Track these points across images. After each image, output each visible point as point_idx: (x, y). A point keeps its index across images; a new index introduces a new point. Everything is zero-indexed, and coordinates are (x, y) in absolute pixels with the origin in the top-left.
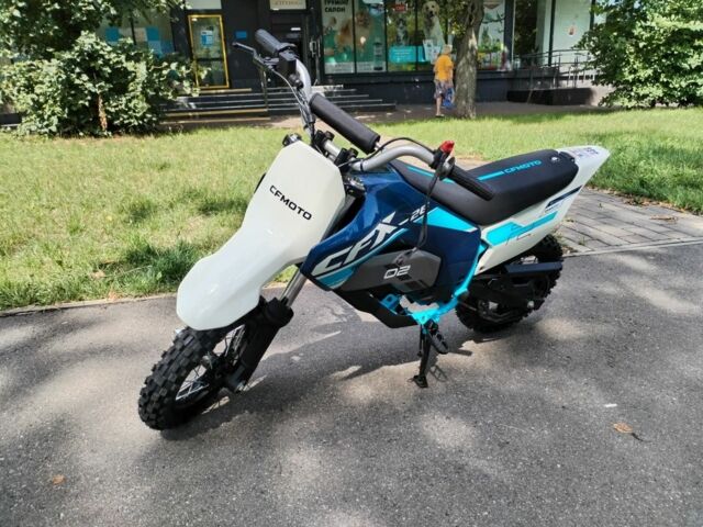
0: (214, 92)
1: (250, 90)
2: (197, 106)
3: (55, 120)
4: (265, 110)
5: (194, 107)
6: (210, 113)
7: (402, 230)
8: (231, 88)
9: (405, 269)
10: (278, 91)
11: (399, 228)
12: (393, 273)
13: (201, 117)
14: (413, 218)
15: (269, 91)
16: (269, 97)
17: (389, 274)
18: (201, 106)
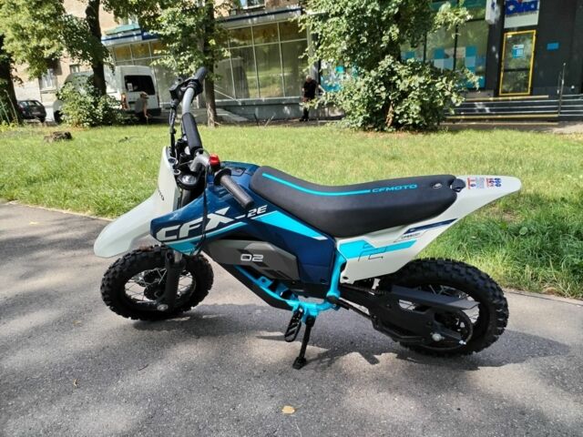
0: (510, 98)
1: (547, 96)
2: (491, 110)
3: (361, 118)
4: (556, 115)
5: (488, 111)
6: (500, 116)
7: (240, 224)
8: (531, 94)
9: (260, 258)
10: (578, 97)
11: (237, 221)
12: (248, 257)
13: (491, 120)
14: (249, 215)
15: (564, 98)
16: (564, 103)
17: (244, 257)
18: (494, 110)
